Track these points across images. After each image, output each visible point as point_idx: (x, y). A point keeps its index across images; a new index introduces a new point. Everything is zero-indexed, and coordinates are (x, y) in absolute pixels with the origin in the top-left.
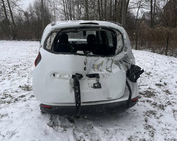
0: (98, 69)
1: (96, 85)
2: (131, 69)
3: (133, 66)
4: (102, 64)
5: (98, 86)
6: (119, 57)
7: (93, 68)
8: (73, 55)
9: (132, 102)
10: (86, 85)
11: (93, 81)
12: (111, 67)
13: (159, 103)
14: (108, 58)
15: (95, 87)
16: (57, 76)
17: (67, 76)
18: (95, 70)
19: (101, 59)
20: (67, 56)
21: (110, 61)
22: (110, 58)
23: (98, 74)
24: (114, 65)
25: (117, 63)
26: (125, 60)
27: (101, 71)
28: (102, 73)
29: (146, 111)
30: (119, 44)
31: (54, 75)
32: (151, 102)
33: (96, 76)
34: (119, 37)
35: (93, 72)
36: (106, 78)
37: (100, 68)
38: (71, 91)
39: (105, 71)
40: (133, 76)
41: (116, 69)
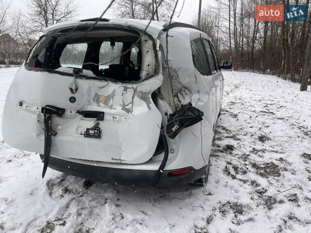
0: (106, 103)
1: (91, 132)
4: (113, 95)
5: (95, 133)
7: (97, 99)
11: (90, 123)
12: (132, 103)
14: (124, 85)
15: (87, 134)
16: (24, 105)
18: (99, 106)
21: (130, 93)
22: (130, 86)
23: (103, 113)
24: (136, 99)
25: (143, 97)
27: (111, 107)
28: (113, 111)
30: (149, 59)
31: (21, 104)
32: (258, 185)
33: (99, 116)
35: (94, 108)
36: (119, 121)
37: (111, 103)
38: (38, 135)
39: (119, 109)
41: (141, 108)
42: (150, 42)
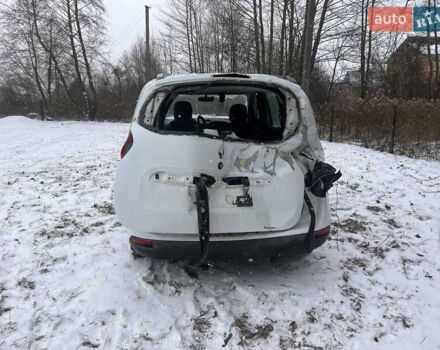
0: (246, 167)
1: (242, 200)
2: (315, 170)
3: (319, 165)
4: (255, 157)
5: (246, 202)
6: (291, 144)
7: (238, 163)
8: (197, 137)
9: (315, 238)
10: (222, 199)
11: (237, 191)
12: (274, 164)
13: (373, 245)
14: (268, 145)
15: (239, 204)
16: (164, 178)
17: (183, 179)
18: (240, 171)
19: (254, 149)
20: (184, 137)
21: (272, 153)
22: (273, 146)
23: (247, 178)
24: (279, 160)
25: (286, 158)
26: (303, 152)
27: (252, 171)
28: (255, 175)
29: (345, 260)
30: (292, 117)
31: (157, 177)
32: (356, 241)
33: (242, 181)
34: (291, 105)
35: (236, 173)
36: (263, 186)
37: (251, 167)
38: (190, 210)
39: (261, 173)
40: (318, 184)
41: (283, 169)
42: (293, 101)
